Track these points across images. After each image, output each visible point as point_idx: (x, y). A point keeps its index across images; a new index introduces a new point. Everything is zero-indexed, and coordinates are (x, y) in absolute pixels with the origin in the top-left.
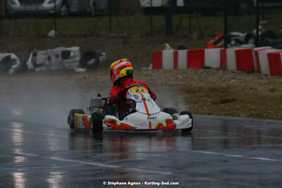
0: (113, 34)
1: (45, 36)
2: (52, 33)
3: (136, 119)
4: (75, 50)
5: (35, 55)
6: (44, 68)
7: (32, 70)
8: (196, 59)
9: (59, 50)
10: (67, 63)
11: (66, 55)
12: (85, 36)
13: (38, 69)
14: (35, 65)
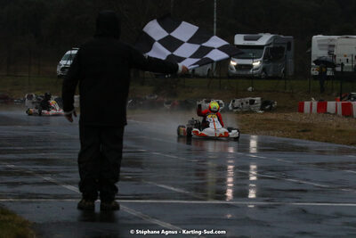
0: (288, 91)
1: (246, 90)
2: (250, 89)
3: (208, 131)
4: (258, 99)
5: (234, 101)
6: (239, 110)
7: (231, 111)
8: (322, 107)
9: (248, 99)
10: (252, 107)
11: (252, 102)
12: (270, 91)
13: (235, 110)
14: (234, 108)
